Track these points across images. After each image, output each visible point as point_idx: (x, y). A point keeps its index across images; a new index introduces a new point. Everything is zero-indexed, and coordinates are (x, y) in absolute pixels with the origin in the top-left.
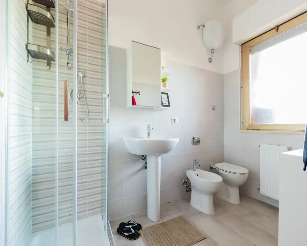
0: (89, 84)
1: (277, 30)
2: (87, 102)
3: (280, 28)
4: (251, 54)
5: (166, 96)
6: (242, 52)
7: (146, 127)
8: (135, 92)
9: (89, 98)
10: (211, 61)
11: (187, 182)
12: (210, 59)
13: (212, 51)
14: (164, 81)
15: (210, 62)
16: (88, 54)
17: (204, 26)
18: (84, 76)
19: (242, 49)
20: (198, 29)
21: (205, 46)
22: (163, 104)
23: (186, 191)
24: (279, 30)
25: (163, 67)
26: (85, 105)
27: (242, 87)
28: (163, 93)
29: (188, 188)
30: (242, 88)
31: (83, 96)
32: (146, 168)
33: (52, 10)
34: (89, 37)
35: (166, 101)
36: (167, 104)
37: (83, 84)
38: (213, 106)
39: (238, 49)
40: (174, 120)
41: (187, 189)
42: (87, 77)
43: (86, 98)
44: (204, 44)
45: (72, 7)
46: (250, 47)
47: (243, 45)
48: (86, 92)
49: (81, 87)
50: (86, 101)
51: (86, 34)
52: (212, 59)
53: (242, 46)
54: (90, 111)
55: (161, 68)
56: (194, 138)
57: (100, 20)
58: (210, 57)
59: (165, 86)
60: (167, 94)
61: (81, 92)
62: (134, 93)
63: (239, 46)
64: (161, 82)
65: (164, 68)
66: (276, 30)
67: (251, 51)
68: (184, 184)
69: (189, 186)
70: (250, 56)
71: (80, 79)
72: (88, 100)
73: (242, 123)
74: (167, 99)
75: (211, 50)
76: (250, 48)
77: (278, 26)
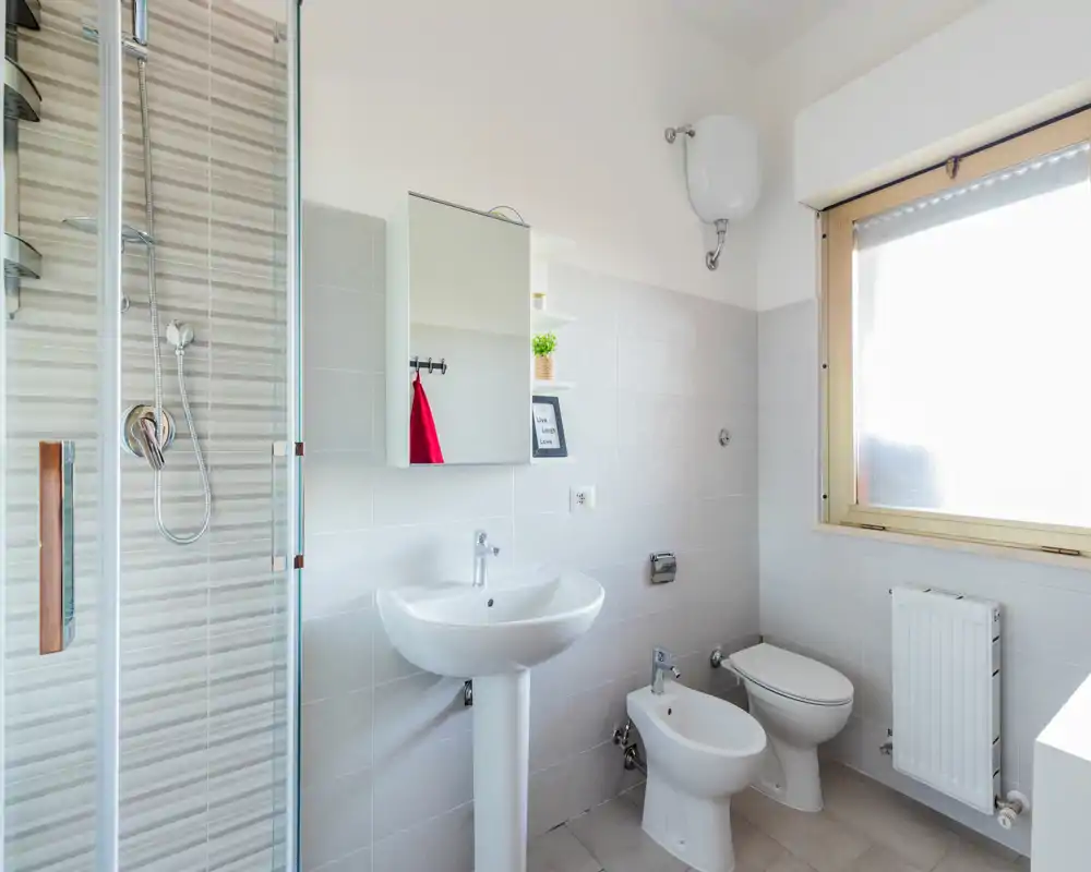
0: (215, 376)
1: (954, 171)
2: (204, 457)
3: (963, 164)
4: (859, 249)
5: (549, 408)
6: (824, 236)
7: (470, 539)
8: (427, 365)
9: (216, 437)
10: (713, 264)
11: (627, 736)
12: (712, 254)
13: (721, 226)
14: (542, 351)
15: (710, 268)
16: (210, 242)
17: (691, 134)
18: (193, 341)
19: (826, 224)
20: (671, 141)
21: (693, 208)
22: (541, 446)
23: (626, 767)
24: (960, 173)
25: (538, 296)
26: (197, 467)
27: (825, 366)
28: (537, 399)
29: (632, 754)
30: (826, 370)
31: (187, 432)
32: (468, 702)
33: (27, 39)
34: (218, 168)
35: (552, 431)
36: (556, 445)
37: (187, 374)
38: (722, 431)
39: (810, 225)
40: (582, 498)
41: (630, 759)
42: (204, 344)
43: (200, 437)
44: (689, 199)
45: (131, 32)
46: (854, 222)
47: (832, 211)
48: (200, 411)
49: (177, 391)
50: (202, 448)
51: (201, 152)
52: (719, 258)
53: (825, 213)
54: (217, 492)
55: (532, 299)
56: (654, 560)
57: (270, 96)
58: (712, 249)
59: (545, 373)
60: (554, 401)
61: (176, 411)
62: (421, 369)
63: (813, 214)
64: (532, 354)
65: (544, 298)
66: (948, 171)
67: (858, 238)
68: (617, 741)
69: (635, 746)
70: (855, 254)
71: (174, 353)
72: (208, 443)
73: (825, 497)
74: (553, 426)
75: (716, 223)
76: (856, 225)
77: (957, 159)
